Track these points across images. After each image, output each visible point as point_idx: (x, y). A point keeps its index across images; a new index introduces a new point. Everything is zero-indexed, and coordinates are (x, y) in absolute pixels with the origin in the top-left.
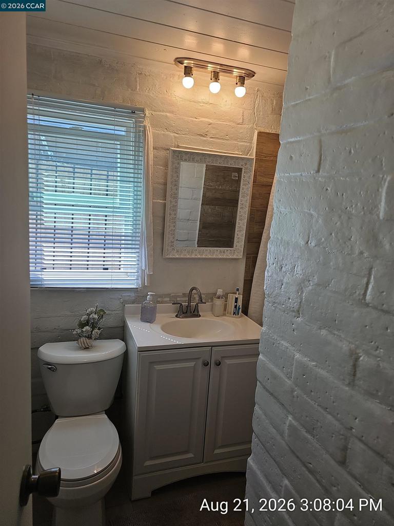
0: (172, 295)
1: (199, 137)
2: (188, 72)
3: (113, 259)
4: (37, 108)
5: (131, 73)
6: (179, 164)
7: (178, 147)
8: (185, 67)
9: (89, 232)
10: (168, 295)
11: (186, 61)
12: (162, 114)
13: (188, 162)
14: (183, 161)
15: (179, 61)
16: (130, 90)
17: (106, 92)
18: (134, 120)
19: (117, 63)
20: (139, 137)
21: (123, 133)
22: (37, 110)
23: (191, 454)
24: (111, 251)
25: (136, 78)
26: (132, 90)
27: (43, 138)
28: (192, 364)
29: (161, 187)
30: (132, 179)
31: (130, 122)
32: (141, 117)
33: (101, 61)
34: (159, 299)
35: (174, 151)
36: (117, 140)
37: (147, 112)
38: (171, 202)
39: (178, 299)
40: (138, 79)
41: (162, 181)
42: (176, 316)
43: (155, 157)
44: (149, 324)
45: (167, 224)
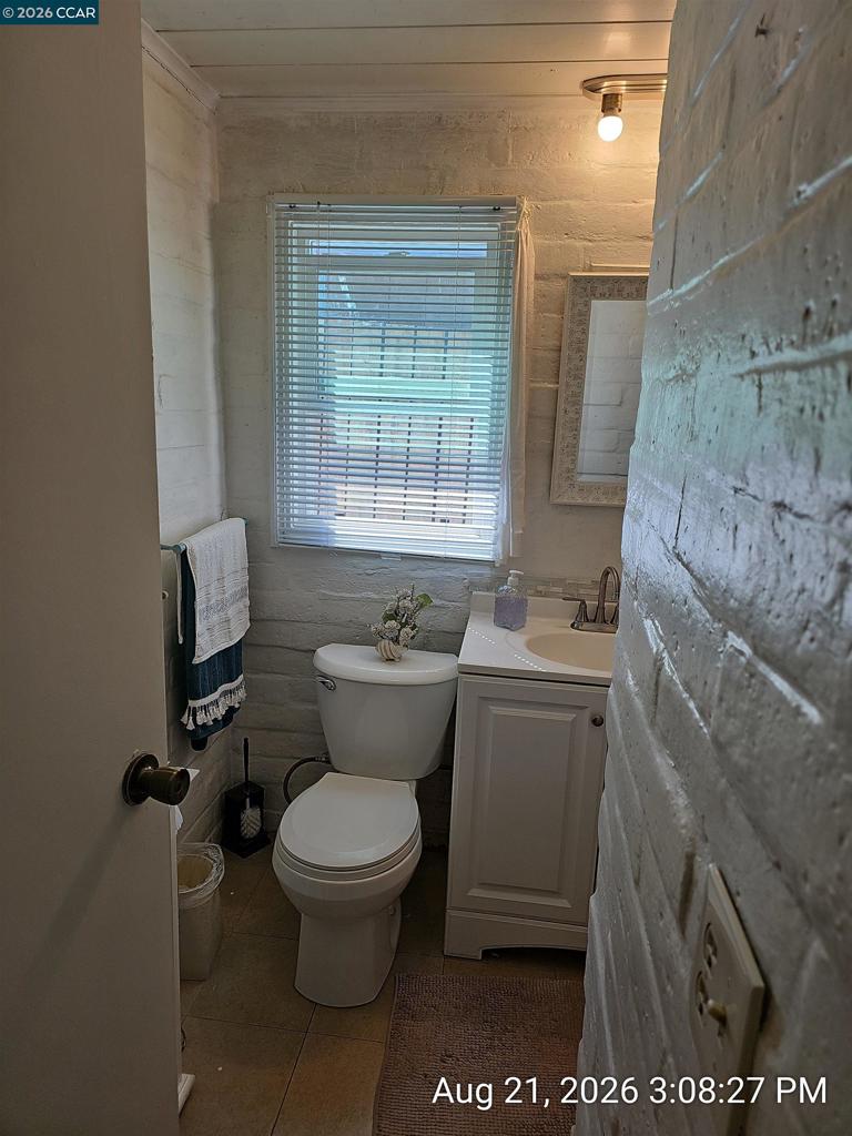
0: (568, 581)
1: (641, 242)
2: (610, 105)
3: (450, 502)
4: (326, 226)
5: (496, 132)
6: (587, 305)
7: (591, 269)
8: (605, 96)
9: (438, 459)
10: (560, 581)
11: (606, 84)
12: (559, 203)
13: (608, 299)
14: (597, 299)
15: (591, 86)
16: (493, 165)
17: (448, 178)
18: (499, 224)
19: (470, 117)
20: (508, 258)
21: (484, 254)
22: (325, 229)
23: (564, 901)
24: (445, 494)
25: (506, 140)
26: (498, 165)
27: (342, 279)
28: (570, 717)
29: (552, 355)
30: (492, 344)
31: (492, 230)
32: (511, 217)
33: (440, 119)
34: (540, 588)
35: (576, 279)
36: (469, 269)
37: (526, 205)
38: (567, 385)
39: (582, 591)
40: (510, 141)
41: (552, 342)
42: (572, 626)
43: (540, 295)
44: (507, 631)
45: (560, 432)
